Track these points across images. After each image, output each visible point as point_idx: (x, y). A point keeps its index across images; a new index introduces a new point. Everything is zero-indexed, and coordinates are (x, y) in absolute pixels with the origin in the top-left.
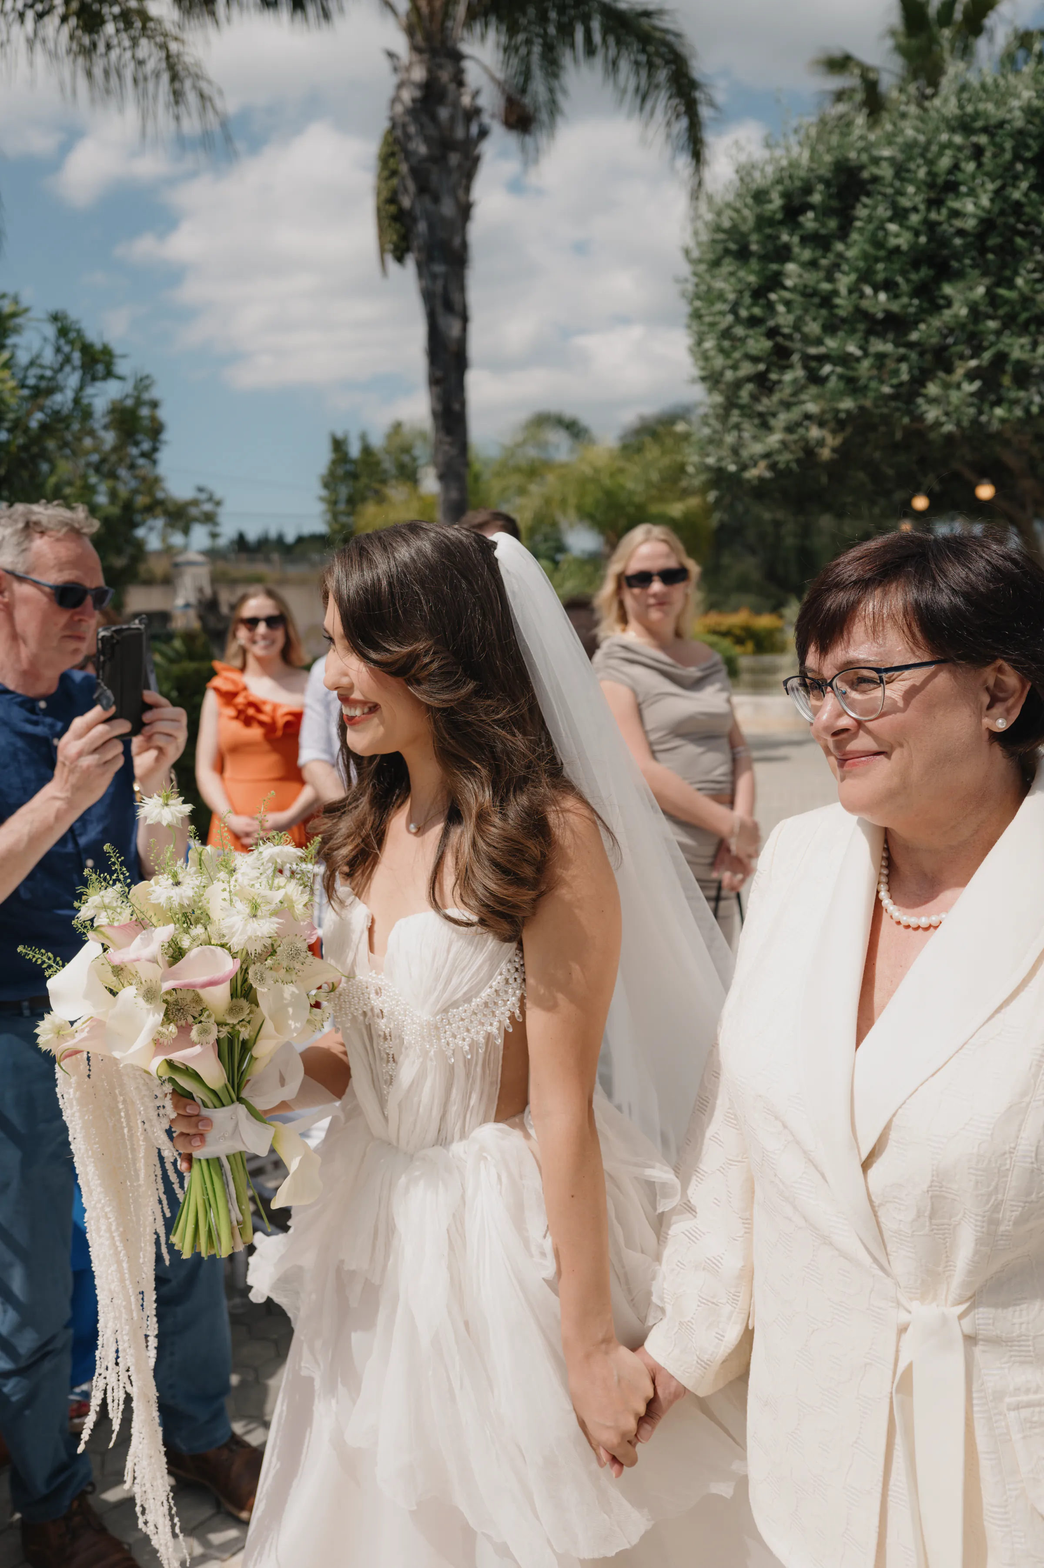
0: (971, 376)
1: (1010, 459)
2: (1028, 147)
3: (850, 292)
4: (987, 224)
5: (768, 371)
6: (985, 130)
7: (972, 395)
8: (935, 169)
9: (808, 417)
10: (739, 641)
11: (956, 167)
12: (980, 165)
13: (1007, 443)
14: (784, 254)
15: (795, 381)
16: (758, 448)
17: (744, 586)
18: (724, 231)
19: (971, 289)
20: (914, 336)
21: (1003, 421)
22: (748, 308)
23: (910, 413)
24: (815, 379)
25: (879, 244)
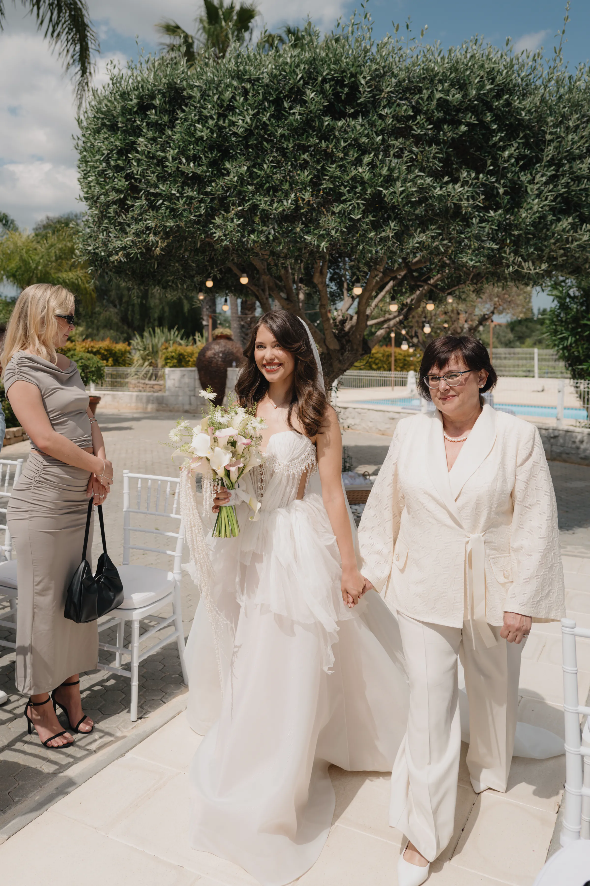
0: (239, 215)
1: (257, 263)
2: (270, 94)
3: (174, 159)
4: (249, 133)
5: (125, 198)
6: (249, 81)
7: (239, 226)
8: (222, 97)
9: (148, 228)
10: (105, 358)
11: (233, 97)
12: (246, 99)
13: (257, 255)
14: (137, 132)
15: (142, 206)
16: (118, 244)
17: (108, 325)
18: (102, 113)
19: (240, 167)
20: (209, 189)
21: (254, 242)
22: (116, 160)
23: (206, 232)
24: (152, 206)
25: (192, 135)
